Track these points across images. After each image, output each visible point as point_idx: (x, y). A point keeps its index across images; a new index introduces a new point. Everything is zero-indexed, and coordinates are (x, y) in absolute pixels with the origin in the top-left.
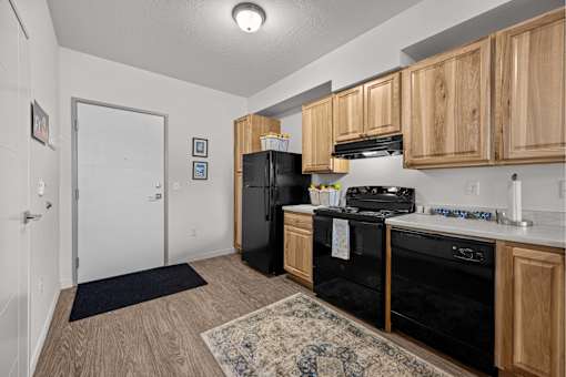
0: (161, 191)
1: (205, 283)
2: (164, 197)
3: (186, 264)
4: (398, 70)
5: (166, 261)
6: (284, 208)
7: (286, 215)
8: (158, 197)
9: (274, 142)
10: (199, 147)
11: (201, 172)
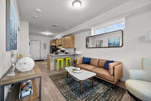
2: (40, 51)
3: (43, 60)
5: (40, 59)
9: (53, 44)
10: (45, 45)
11: (45, 48)
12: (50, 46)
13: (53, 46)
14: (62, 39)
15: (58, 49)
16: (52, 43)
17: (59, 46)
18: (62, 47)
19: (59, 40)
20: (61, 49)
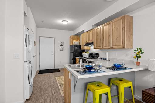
0: (54, 53)
1: (60, 72)
2: (54, 54)
3: (58, 69)
4: (93, 29)
5: (54, 68)
6: (76, 57)
7: (76, 59)
8: (53, 54)
9: (75, 43)
10: (61, 44)
11: (62, 49)
12: (70, 46)
13: (74, 46)
14: (95, 31)
15: (84, 51)
16: (73, 40)
17: (88, 44)
18: (93, 47)
19: (87, 34)
20: (90, 52)
